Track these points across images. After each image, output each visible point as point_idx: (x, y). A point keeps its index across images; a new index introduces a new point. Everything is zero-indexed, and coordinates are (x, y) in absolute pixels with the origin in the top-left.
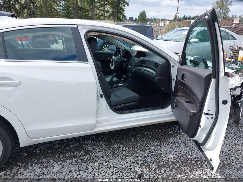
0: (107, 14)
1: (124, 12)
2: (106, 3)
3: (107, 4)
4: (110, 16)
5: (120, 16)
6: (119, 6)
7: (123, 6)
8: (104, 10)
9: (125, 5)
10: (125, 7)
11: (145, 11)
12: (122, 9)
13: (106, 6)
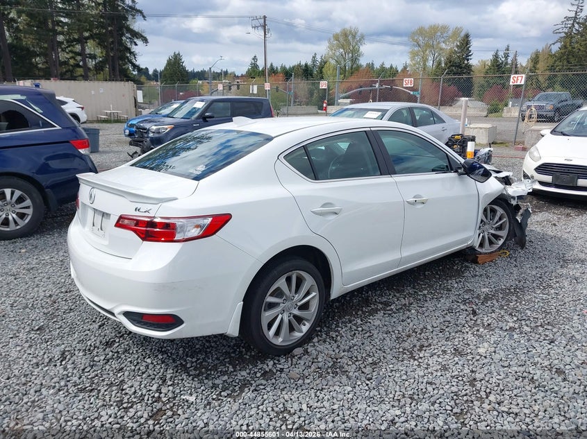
0: (91, 63)
1: (135, 58)
2: (86, 34)
3: (87, 38)
4: (99, 68)
5: (126, 66)
6: (121, 43)
7: (131, 42)
8: (82, 53)
9: (135, 40)
10: (136, 45)
11: (179, 54)
12: (129, 50)
13: (87, 43)
